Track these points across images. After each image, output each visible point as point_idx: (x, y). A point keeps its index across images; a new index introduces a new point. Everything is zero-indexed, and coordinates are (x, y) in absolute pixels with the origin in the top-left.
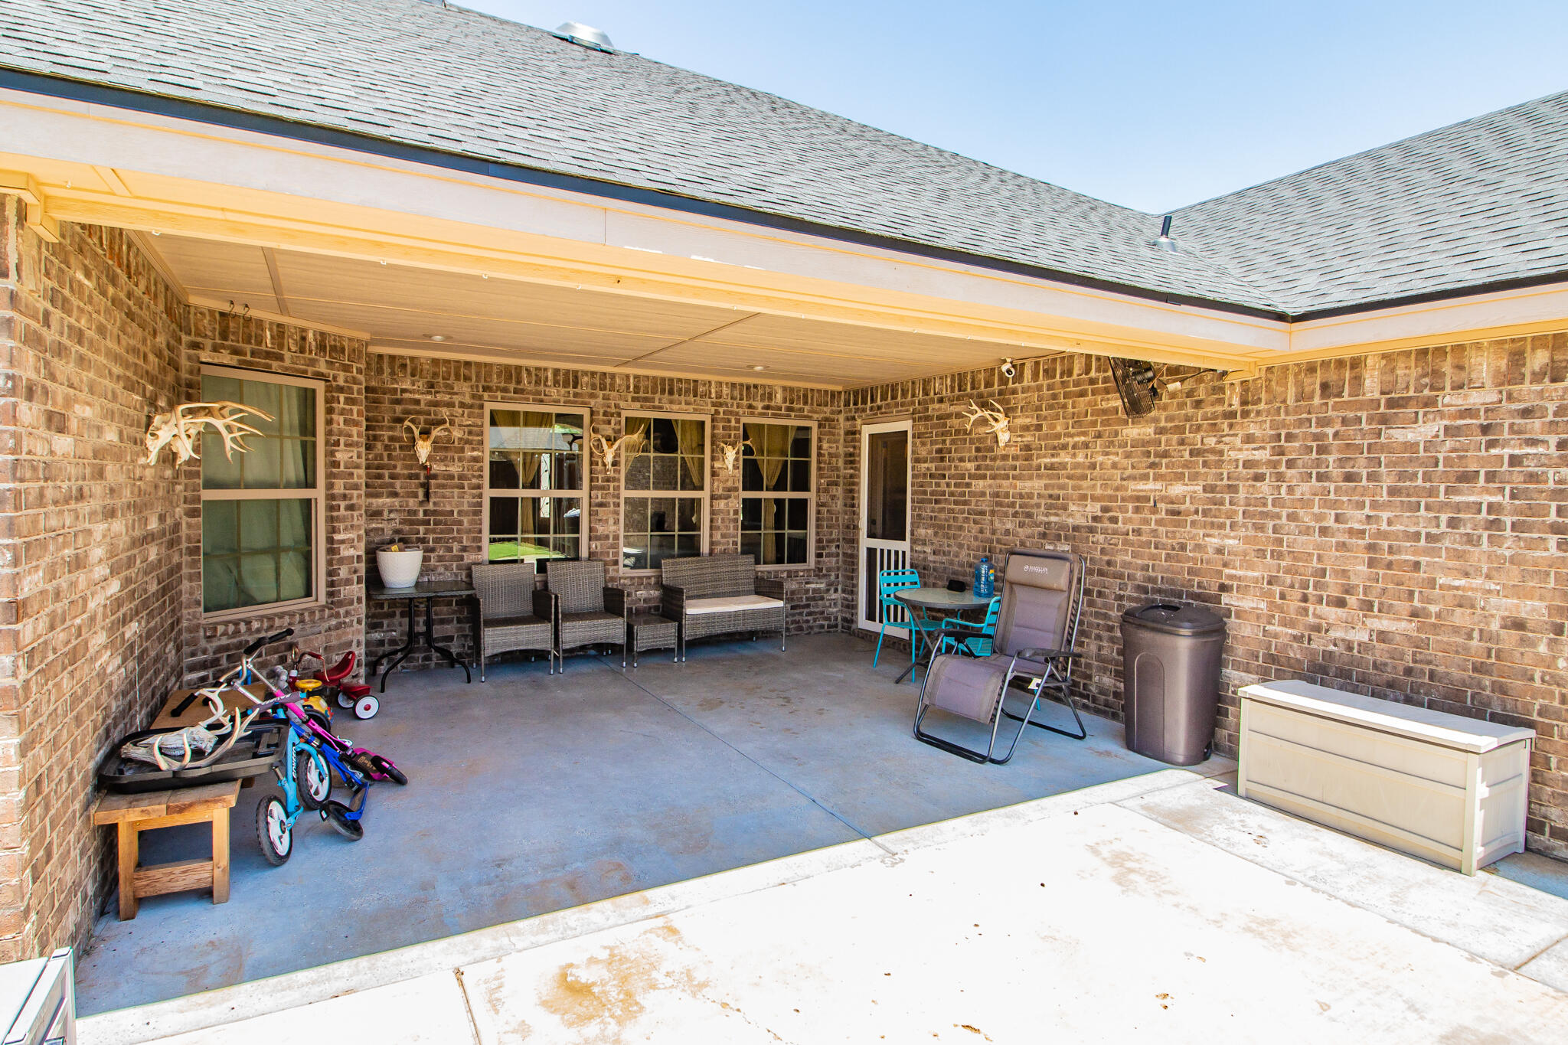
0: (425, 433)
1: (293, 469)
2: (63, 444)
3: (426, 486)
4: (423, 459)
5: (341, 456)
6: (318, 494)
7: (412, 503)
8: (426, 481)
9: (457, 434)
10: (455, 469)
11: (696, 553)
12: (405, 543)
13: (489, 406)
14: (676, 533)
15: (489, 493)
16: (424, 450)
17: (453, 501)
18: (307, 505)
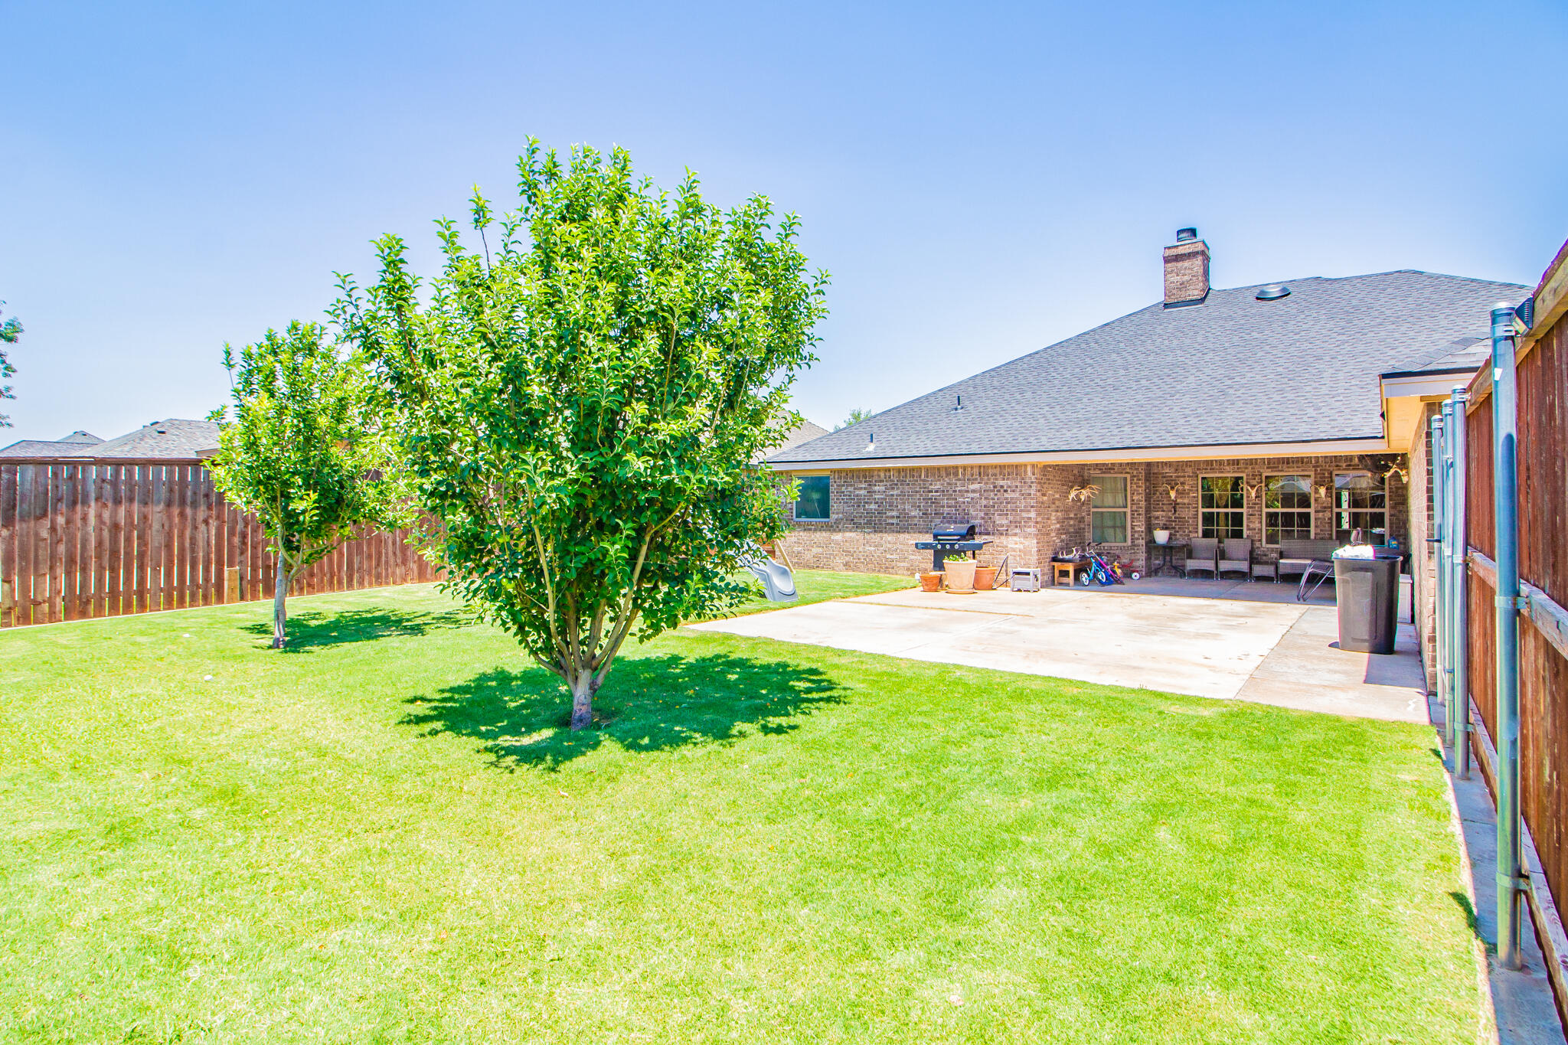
0: (1172, 488)
1: (1120, 502)
2: (1045, 498)
3: (1174, 508)
4: (1173, 497)
5: (1135, 498)
6: (1128, 510)
7: (1170, 514)
8: (1175, 506)
9: (1186, 487)
10: (1186, 501)
11: (1308, 537)
12: (1165, 528)
13: (1200, 476)
14: (1296, 528)
15: (1201, 510)
16: (1173, 494)
17: (1187, 514)
18: (1125, 513)
